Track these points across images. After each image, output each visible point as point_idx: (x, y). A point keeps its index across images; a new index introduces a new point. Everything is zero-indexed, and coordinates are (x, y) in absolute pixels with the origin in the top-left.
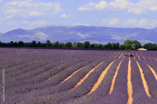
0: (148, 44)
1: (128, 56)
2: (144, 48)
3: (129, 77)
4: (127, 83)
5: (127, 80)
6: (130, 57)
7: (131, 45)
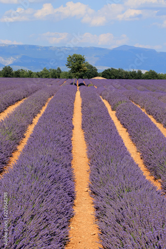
0: (109, 70)
1: (75, 84)
2: (103, 76)
3: (77, 119)
4: (70, 136)
5: (73, 127)
6: (78, 87)
7: (80, 64)
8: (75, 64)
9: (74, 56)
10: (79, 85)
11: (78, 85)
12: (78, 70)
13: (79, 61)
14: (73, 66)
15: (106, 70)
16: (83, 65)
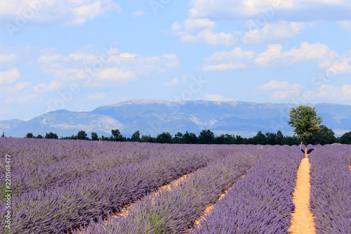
1: (303, 151)
7: (309, 120)
8: (301, 121)
9: (301, 108)
10: (309, 152)
11: (306, 152)
12: (307, 129)
13: (307, 116)
14: (299, 123)
15: (346, 134)
16: (313, 121)
